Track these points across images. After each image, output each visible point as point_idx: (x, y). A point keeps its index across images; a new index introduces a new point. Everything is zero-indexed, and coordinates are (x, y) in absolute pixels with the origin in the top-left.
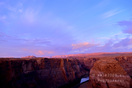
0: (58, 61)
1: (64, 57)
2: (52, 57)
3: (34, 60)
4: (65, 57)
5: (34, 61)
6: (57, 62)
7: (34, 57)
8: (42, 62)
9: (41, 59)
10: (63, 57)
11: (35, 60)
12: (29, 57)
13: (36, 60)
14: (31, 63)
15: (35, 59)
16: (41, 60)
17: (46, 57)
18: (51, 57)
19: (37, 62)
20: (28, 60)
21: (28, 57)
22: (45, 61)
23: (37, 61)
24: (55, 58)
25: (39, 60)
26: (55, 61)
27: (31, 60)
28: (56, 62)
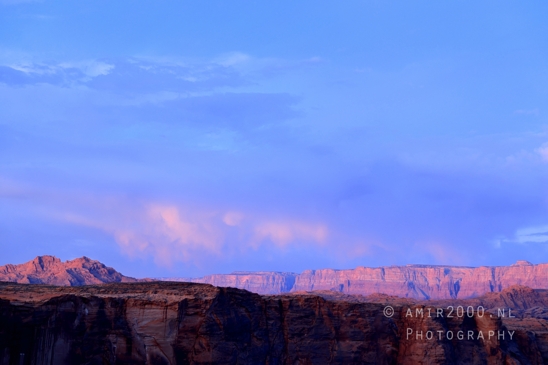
0: (373, 336)
1: (444, 294)
2: (302, 287)
3: (102, 302)
4: (457, 287)
5: (101, 314)
6: (356, 345)
7: (95, 269)
8: (194, 330)
9: (184, 305)
10: (434, 296)
11: (109, 309)
12: (43, 277)
13: (120, 305)
14: (62, 345)
15: (114, 302)
16: (172, 314)
17: (231, 282)
18: (290, 281)
19: (136, 329)
20: (28, 309)
21: (30, 270)
22: (219, 320)
23: (134, 314)
24: (337, 299)
25: (156, 313)
26: (340, 337)
27: (69, 307)
28: (348, 347)
